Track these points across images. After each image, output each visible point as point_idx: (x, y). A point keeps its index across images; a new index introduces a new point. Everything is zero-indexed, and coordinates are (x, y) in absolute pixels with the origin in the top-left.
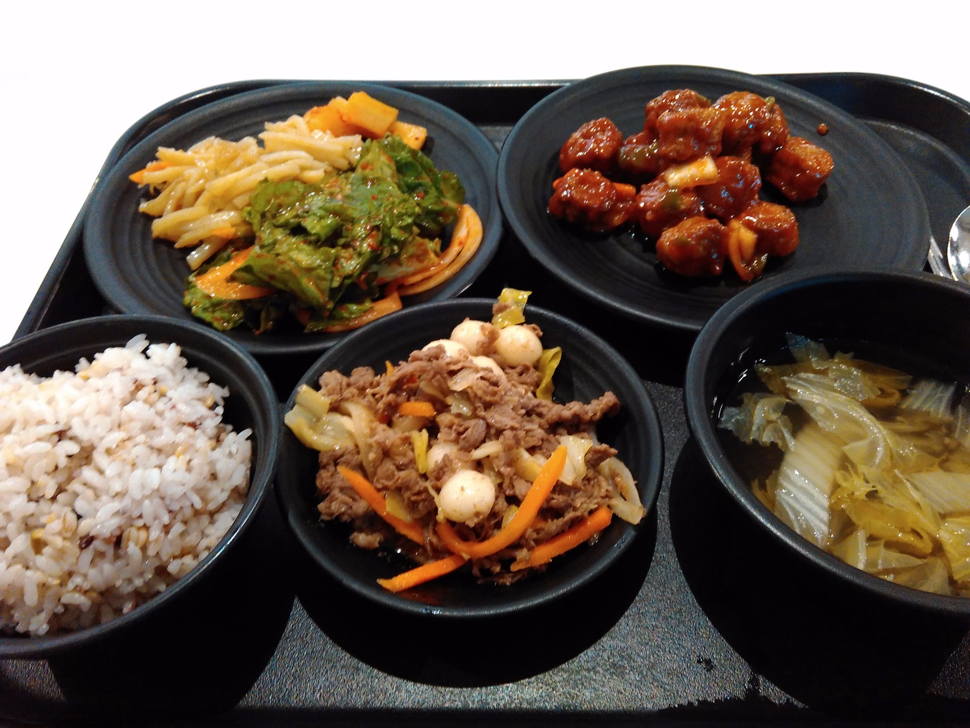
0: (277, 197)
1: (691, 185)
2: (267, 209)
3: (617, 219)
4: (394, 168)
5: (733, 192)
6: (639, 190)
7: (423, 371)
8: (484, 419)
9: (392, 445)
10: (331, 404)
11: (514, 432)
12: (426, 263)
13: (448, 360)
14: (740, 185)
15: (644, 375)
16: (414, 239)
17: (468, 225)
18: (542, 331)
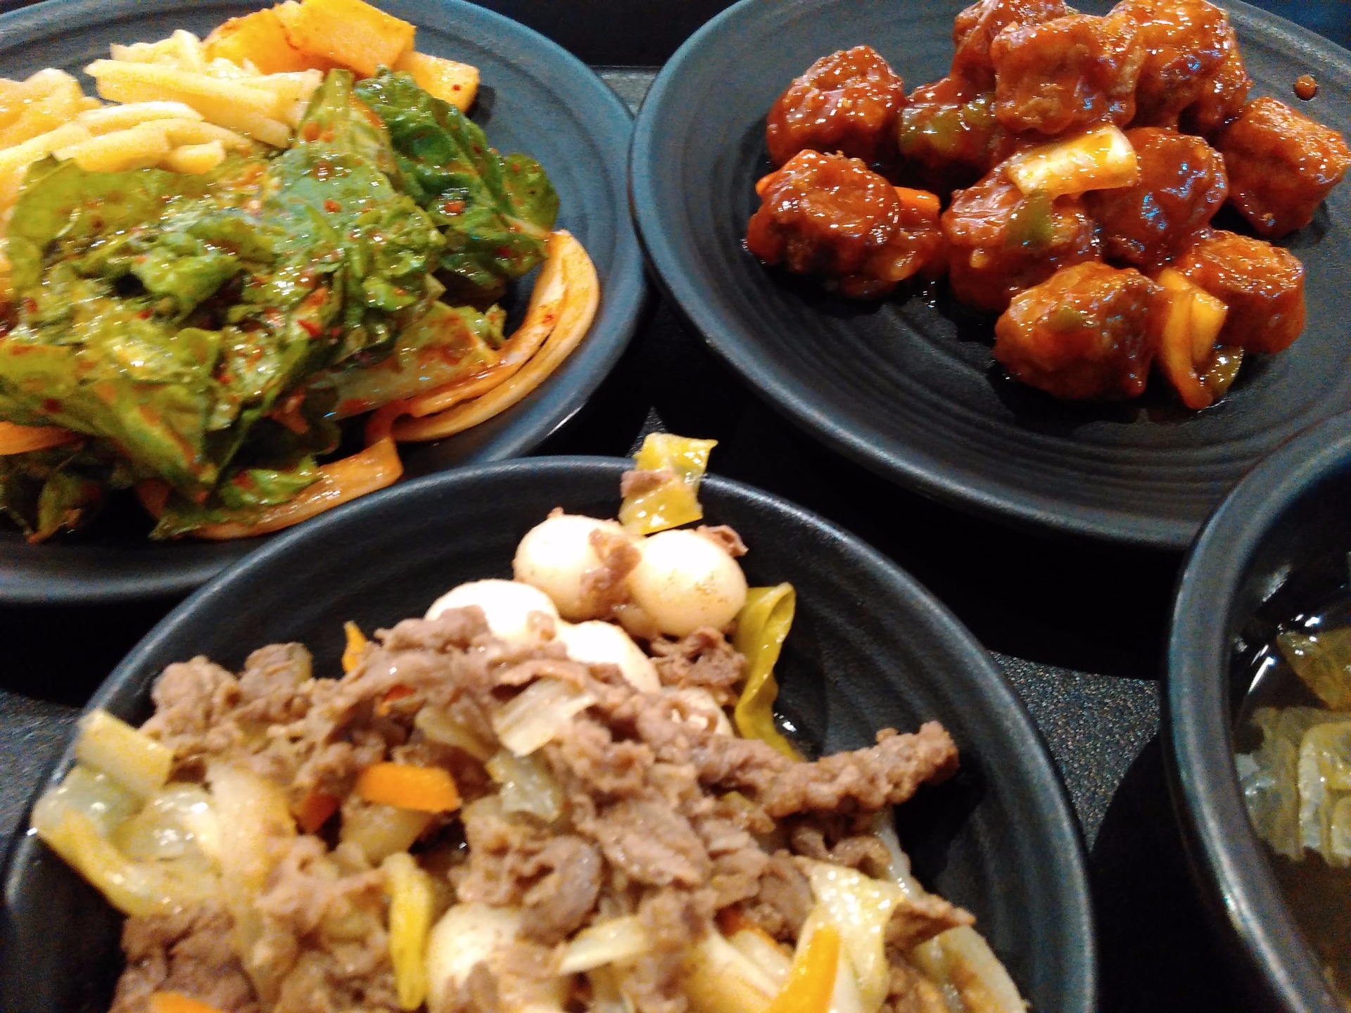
0: (86, 204)
1: (1075, 188)
2: (62, 233)
3: (901, 267)
4: (385, 139)
5: (1169, 208)
6: (946, 203)
7: (427, 681)
8: (593, 840)
9: (325, 918)
10: (176, 759)
11: (685, 896)
12: (464, 363)
13: (495, 653)
14: (1184, 193)
15: (989, 639)
16: (429, 307)
17: (564, 278)
18: (746, 543)
